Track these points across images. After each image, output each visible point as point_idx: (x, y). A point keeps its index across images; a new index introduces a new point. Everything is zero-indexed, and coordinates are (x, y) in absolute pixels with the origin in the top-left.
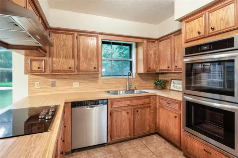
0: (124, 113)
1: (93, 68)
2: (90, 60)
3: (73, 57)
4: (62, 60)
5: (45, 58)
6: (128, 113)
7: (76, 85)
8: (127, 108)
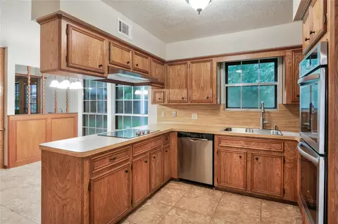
0: (236, 156)
1: (206, 97)
2: (203, 89)
3: (186, 87)
4: (177, 91)
5: (164, 90)
6: (240, 157)
7: (195, 116)
8: (239, 150)
